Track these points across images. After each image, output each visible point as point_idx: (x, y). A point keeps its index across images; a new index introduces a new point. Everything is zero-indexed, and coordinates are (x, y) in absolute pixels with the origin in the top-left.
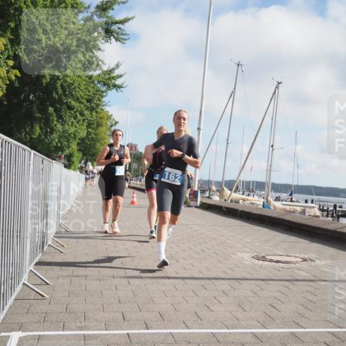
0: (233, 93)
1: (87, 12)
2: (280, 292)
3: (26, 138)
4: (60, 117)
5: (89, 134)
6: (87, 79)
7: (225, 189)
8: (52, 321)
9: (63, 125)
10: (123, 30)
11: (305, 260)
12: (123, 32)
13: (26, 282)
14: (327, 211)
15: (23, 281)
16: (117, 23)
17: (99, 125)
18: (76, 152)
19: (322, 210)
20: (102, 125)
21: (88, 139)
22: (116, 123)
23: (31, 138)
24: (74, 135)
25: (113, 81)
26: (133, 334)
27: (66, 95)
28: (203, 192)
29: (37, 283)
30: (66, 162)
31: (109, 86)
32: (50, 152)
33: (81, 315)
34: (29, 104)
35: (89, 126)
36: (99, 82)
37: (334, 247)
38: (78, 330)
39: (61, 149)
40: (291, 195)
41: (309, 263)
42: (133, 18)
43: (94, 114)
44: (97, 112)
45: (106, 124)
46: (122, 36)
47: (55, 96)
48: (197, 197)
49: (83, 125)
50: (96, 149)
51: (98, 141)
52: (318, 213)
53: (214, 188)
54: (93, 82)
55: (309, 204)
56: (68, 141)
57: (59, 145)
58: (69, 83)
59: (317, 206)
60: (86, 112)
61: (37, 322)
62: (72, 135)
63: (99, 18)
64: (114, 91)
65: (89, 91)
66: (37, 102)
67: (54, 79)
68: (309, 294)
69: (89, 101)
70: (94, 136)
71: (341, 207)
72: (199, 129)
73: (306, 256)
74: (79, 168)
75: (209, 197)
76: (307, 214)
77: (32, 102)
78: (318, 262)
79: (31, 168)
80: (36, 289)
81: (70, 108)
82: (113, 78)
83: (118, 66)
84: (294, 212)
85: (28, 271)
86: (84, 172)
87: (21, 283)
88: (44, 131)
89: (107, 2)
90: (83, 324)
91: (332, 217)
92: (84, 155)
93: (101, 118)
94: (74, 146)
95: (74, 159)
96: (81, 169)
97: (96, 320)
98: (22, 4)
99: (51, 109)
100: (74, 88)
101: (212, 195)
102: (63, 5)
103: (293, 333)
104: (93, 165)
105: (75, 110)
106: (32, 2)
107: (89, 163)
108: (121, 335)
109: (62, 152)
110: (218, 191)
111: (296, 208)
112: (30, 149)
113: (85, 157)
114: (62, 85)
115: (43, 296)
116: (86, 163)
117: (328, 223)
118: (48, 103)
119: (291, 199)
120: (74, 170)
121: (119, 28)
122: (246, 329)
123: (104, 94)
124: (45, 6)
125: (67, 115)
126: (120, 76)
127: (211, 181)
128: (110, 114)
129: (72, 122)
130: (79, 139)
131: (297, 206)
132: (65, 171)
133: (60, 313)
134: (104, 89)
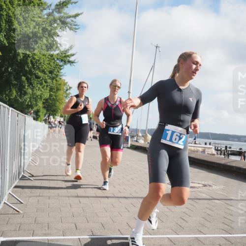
0: (153, 67)
1: (49, 9)
2: (187, 208)
3: (6, 99)
4: (30, 84)
5: (51, 95)
6: (49, 56)
7: (148, 135)
8: (25, 230)
9: (32, 89)
10: (75, 22)
11: (205, 186)
12: (75, 24)
13: (6, 202)
14: (220, 150)
15: (4, 201)
16: (70, 17)
17: (58, 89)
18: (41, 108)
19: (217, 150)
20: (60, 90)
21: (50, 99)
22: (70, 88)
23: (10, 99)
24: (41, 96)
25: (68, 58)
26: (83, 238)
27: (34, 68)
28: (132, 137)
29: (14, 202)
30: (35, 116)
31: (65, 62)
32: (23, 109)
33: (46, 226)
34: (9, 75)
35: (51, 89)
36: (58, 59)
37: (226, 177)
38: (43, 236)
39: (31, 106)
40: (195, 139)
41: (208, 187)
42: (82, 14)
43: (54, 81)
44: (56, 80)
45: (63, 89)
46: (74, 27)
47: (26, 68)
48: (128, 141)
49: (47, 89)
50: (56, 106)
51: (57, 101)
52: (214, 152)
53: (140, 134)
54: (54, 59)
55: (208, 146)
56: (36, 101)
57: (30, 103)
58: (37, 60)
59: (214, 147)
60: (49, 81)
61: (14, 230)
62: (39, 97)
63: (58, 13)
64: (69, 65)
65: (51, 65)
66: (14, 73)
67: (26, 56)
68: (208, 210)
69: (51, 72)
70: (54, 97)
71: (230, 148)
72: (129, 92)
73: (206, 183)
74: (44, 120)
75: (137, 141)
76: (206, 153)
77: (10, 73)
78: (214, 187)
79: (10, 120)
80: (13, 207)
81: (38, 77)
82: (68, 56)
83: (71, 47)
84: (197, 152)
85: (7, 193)
86: (48, 123)
87: (2, 203)
88: (19, 94)
89: (63, 2)
90: (47, 232)
91: (224, 155)
92: (48, 110)
93: (60, 84)
94: (40, 104)
95: (40, 114)
96: (45, 121)
97: (57, 229)
98: (3, 4)
99: (24, 78)
100: (40, 63)
101: (139, 139)
102: (32, 4)
103: (197, 238)
104: (54, 118)
105: (41, 78)
106: (10, 2)
107: (51, 117)
108: (74, 240)
109: (32, 109)
110: (143, 136)
111: (198, 148)
112: (8, 107)
113: (48, 113)
114: (31, 61)
115: (18, 212)
116: (49, 116)
117: (221, 159)
118: (22, 74)
119: (195, 142)
120: (40, 122)
121: (72, 21)
122: (164, 235)
123: (62, 68)
124: (19, 5)
125: (35, 82)
126: (73, 55)
127: (138, 130)
128: (66, 81)
129: (39, 88)
130: (44, 100)
131: (199, 147)
132: (34, 122)
133: (30, 223)
134: (61, 64)
